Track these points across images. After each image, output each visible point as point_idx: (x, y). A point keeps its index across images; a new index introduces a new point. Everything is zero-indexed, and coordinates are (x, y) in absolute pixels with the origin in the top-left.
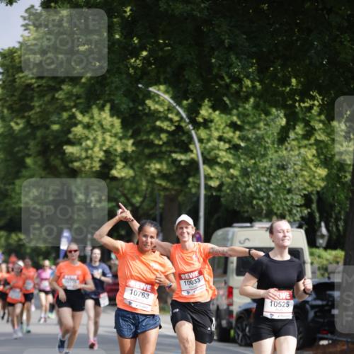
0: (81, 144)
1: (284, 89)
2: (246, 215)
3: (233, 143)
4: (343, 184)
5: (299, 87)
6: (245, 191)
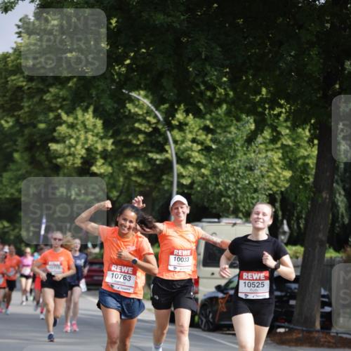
0: (65, 142)
1: (254, 97)
2: (214, 211)
3: (205, 145)
4: (306, 186)
5: (269, 96)
6: (215, 189)
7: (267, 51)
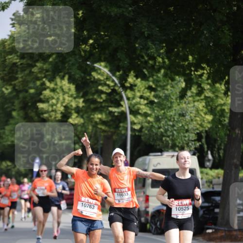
0: (48, 102)
1: (184, 63)
2: (158, 147)
3: (150, 100)
4: (223, 126)
5: (194, 62)
6: (158, 131)
7: (191, 29)
